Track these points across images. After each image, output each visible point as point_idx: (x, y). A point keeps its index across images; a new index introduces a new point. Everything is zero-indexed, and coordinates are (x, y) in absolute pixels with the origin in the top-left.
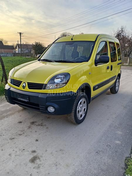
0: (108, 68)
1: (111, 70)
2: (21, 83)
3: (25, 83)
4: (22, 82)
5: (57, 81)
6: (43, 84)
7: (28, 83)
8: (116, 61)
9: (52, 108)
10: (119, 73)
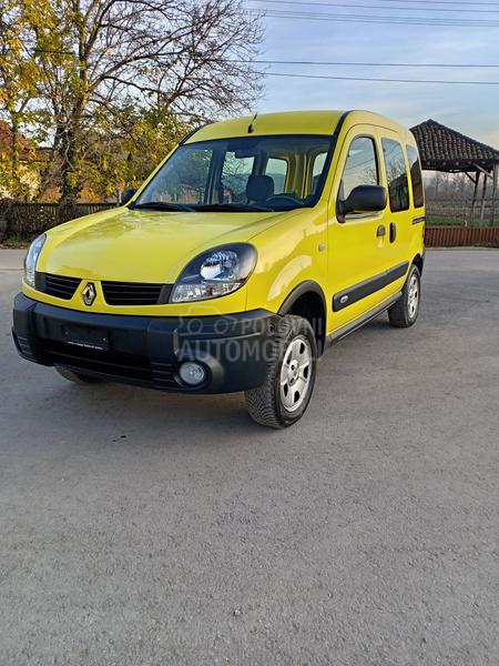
0: (380, 232)
1: (392, 239)
2: (77, 285)
3: (93, 284)
4: (80, 280)
5: (207, 272)
6: (161, 285)
7: (103, 282)
8: (407, 208)
9: (196, 366)
10: (418, 255)
